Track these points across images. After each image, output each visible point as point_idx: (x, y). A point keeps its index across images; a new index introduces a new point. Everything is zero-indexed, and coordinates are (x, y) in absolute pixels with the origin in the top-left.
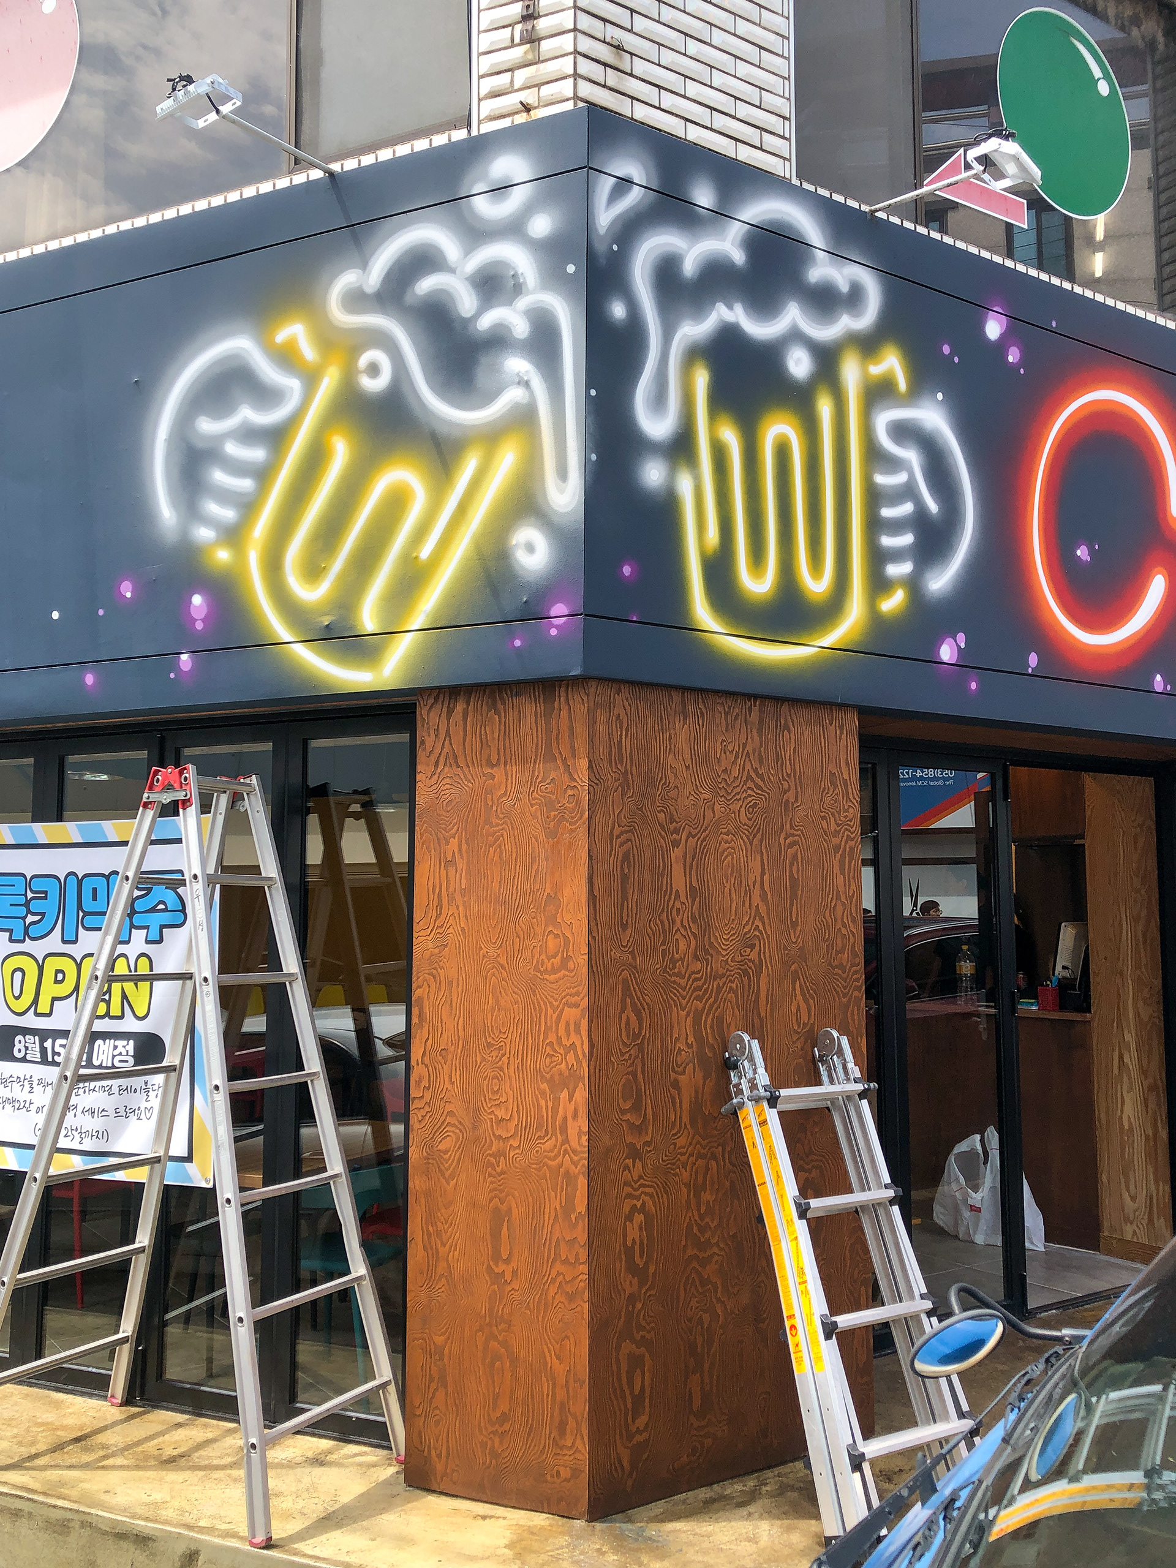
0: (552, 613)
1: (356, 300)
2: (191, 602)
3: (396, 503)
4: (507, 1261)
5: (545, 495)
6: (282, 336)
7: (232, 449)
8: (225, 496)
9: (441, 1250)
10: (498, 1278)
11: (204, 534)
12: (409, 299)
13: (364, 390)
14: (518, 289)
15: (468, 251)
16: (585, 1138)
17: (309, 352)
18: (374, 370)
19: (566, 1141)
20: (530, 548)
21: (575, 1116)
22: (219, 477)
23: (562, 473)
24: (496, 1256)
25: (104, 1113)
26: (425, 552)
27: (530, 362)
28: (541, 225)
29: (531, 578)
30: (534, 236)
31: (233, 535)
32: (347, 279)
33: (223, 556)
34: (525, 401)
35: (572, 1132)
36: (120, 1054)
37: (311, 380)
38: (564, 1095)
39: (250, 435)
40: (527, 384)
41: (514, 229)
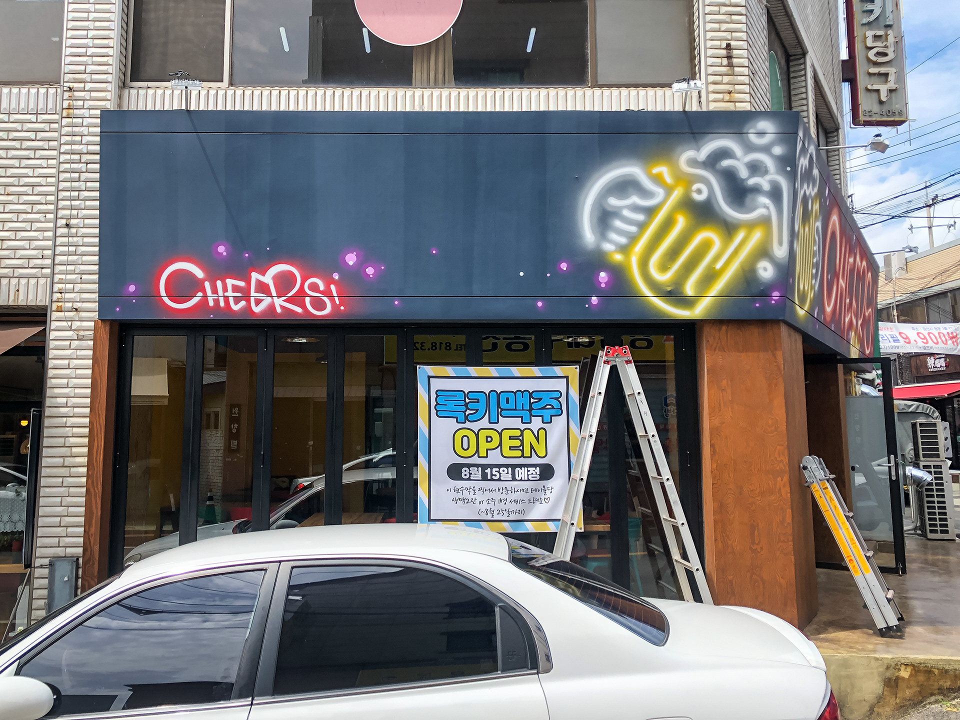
0: (773, 295)
1: (693, 163)
2: (599, 275)
3: (705, 246)
4: (758, 544)
5: (773, 250)
6: (656, 170)
7: (626, 213)
8: (620, 232)
9: (730, 543)
10: (754, 551)
11: (608, 247)
12: (718, 167)
13: (694, 199)
14: (766, 172)
15: (746, 153)
16: (789, 495)
17: (669, 179)
18: (699, 191)
19: (781, 495)
20: (765, 269)
21: (784, 486)
22: (618, 223)
23: (780, 243)
24: (753, 543)
25: (523, 502)
26: (718, 266)
27: (769, 199)
28: (778, 150)
29: (764, 280)
30: (776, 154)
31: (624, 249)
32: (689, 154)
33: (618, 257)
34: (767, 214)
35: (783, 492)
36: (532, 474)
37: (669, 190)
38: (779, 479)
39: (636, 208)
40: (768, 208)
41: (766, 149)
